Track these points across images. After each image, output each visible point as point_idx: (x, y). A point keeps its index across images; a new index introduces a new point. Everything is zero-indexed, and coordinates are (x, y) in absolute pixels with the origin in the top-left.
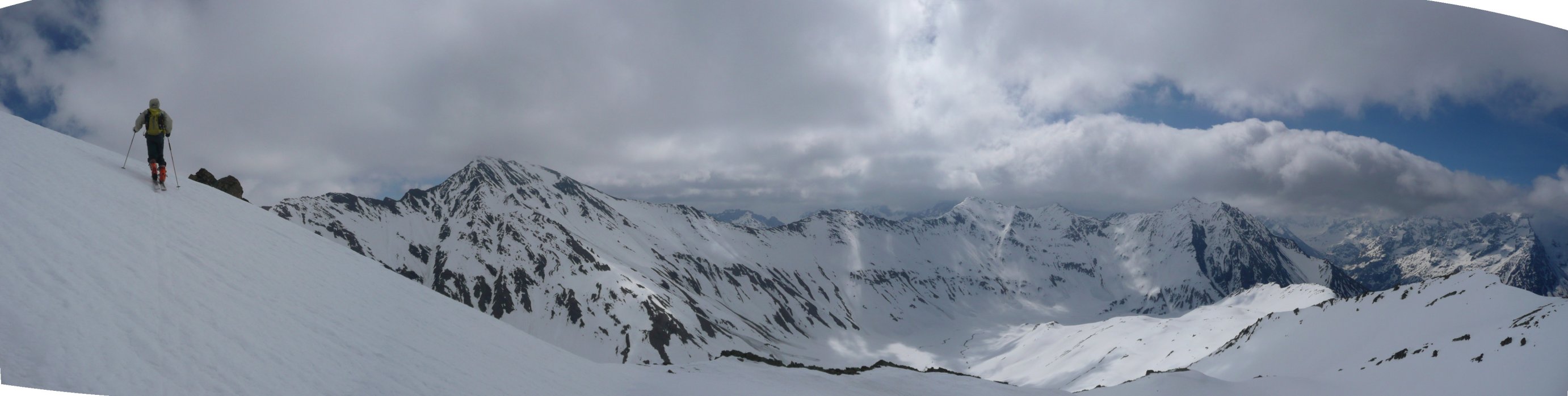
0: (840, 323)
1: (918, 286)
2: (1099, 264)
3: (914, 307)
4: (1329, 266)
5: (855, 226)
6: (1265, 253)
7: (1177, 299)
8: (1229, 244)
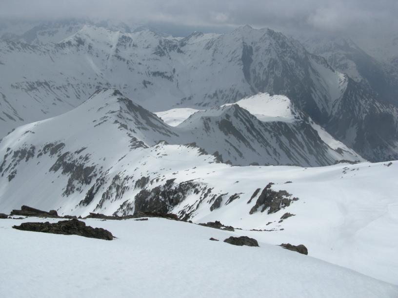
0: (11, 118)
1: (56, 91)
2: (176, 73)
3: (55, 104)
4: (347, 79)
5: (8, 51)
6: (297, 67)
7: (226, 97)
8: (269, 61)
